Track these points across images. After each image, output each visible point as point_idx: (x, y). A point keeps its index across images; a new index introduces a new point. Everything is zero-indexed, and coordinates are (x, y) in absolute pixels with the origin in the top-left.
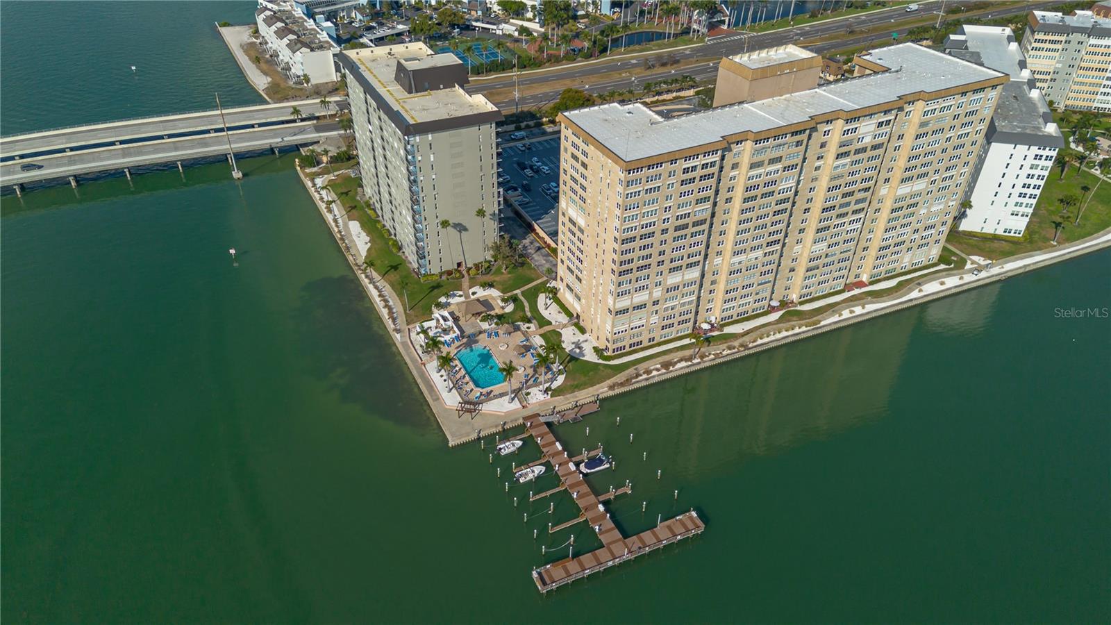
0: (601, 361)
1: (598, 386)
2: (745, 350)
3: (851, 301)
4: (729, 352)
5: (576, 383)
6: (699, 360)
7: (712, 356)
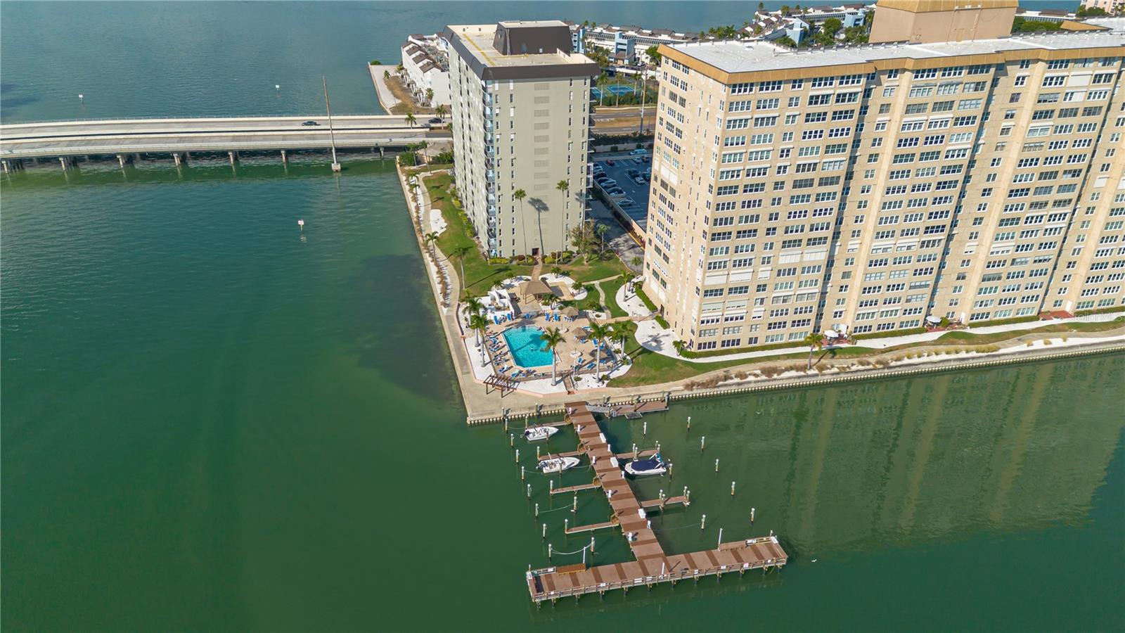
0: (681, 358)
1: (671, 383)
2: (884, 368)
3: (1047, 331)
4: (861, 367)
5: (643, 376)
6: (816, 372)
7: (835, 370)
